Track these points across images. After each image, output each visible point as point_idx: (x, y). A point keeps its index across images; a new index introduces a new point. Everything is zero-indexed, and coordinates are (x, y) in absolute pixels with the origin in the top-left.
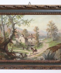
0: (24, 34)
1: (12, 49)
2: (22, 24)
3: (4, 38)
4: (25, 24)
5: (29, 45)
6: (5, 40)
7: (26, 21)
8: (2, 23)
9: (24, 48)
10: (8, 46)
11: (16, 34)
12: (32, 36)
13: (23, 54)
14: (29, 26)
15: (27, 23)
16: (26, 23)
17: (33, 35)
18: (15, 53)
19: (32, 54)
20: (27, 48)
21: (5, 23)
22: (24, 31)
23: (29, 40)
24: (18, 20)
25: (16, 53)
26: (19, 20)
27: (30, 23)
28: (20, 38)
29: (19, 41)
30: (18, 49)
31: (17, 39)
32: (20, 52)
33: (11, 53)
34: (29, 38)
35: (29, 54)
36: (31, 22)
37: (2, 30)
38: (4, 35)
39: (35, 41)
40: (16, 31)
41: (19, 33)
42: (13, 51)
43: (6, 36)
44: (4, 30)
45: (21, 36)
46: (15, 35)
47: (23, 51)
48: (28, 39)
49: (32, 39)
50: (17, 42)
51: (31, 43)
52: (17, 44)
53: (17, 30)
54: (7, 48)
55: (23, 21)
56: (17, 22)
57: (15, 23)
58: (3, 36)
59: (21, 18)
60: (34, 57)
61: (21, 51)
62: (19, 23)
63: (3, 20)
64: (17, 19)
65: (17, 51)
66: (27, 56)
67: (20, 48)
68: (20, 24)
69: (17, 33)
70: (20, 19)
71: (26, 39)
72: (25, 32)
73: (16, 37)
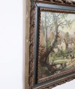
0: (65, 39)
1: (53, 60)
2: (65, 26)
3: (46, 46)
4: (68, 26)
5: (69, 51)
6: (47, 49)
7: (69, 21)
9: (64, 56)
11: (58, 39)
12: (72, 41)
13: (63, 64)
14: (71, 28)
16: (69, 24)
17: (73, 39)
18: (56, 64)
19: (70, 63)
20: (67, 56)
21: (48, 25)
22: (66, 35)
23: (69, 46)
24: (62, 21)
27: (72, 25)
30: (59, 59)
31: (59, 46)
33: (52, 65)
34: (69, 43)
35: (68, 63)
36: (73, 23)
37: (44, 35)
38: (46, 42)
39: (74, 46)
40: (58, 35)
42: (54, 62)
43: (49, 43)
44: (46, 35)
45: (63, 42)
46: (57, 41)
47: (63, 60)
49: (71, 44)
50: (59, 50)
51: (70, 49)
52: (58, 52)
53: (60, 34)
54: (48, 60)
55: (66, 22)
56: (61, 23)
57: (59, 24)
60: (72, 65)
61: (61, 60)
64: (61, 19)
65: (58, 62)
66: (66, 65)
68: (63, 26)
69: (59, 37)
71: (67, 45)
73: (58, 44)
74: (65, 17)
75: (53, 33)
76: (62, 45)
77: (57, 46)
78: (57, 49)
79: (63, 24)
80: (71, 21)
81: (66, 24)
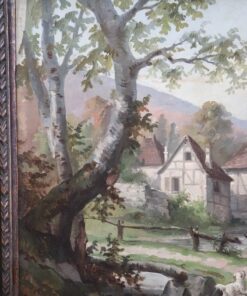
0: (200, 139)
1: (115, 242)
2: (188, 67)
3: (59, 163)
4: (212, 68)
5: (236, 215)
6: (69, 177)
7: (224, 44)
8: (50, 55)
9: (196, 237)
10: (88, 222)
11: (143, 136)
15: (232, 61)
16: (222, 58)
18: (132, 267)
20: (224, 241)
21: (67, 59)
22: (205, 119)
25: (141, 268)
26: (174, 36)
28: (172, 166)
29: (163, 189)
30: (158, 245)
31: (150, 172)
32: (172, 262)
33: (108, 266)
35: (238, 284)
37: (47, 105)
38: (63, 141)
40: (143, 114)
41: (168, 130)
42: (124, 254)
43: (76, 147)
44: (60, 111)
45: (180, 156)
46: (135, 145)
48: (232, 175)
50: (150, 192)
52: (150, 206)
53: (153, 111)
54: (81, 235)
55: (199, 47)
56: (158, 53)
57: (138, 56)
58: (53, 149)
59: (188, 19)
61: (178, 256)
62: (170, 59)
63: (58, 37)
64: (156, 32)
65: (152, 257)
67: (168, 239)
68: (173, 66)
69: (150, 128)
70: (179, 26)
71: (218, 178)
72: (208, 124)
73: (141, 161)
74: (182, 17)
75: (99, 100)
76: (178, 174)
77: (134, 171)
78: (142, 189)
79: (176, 56)
80: (239, 38)
81: (201, 56)
